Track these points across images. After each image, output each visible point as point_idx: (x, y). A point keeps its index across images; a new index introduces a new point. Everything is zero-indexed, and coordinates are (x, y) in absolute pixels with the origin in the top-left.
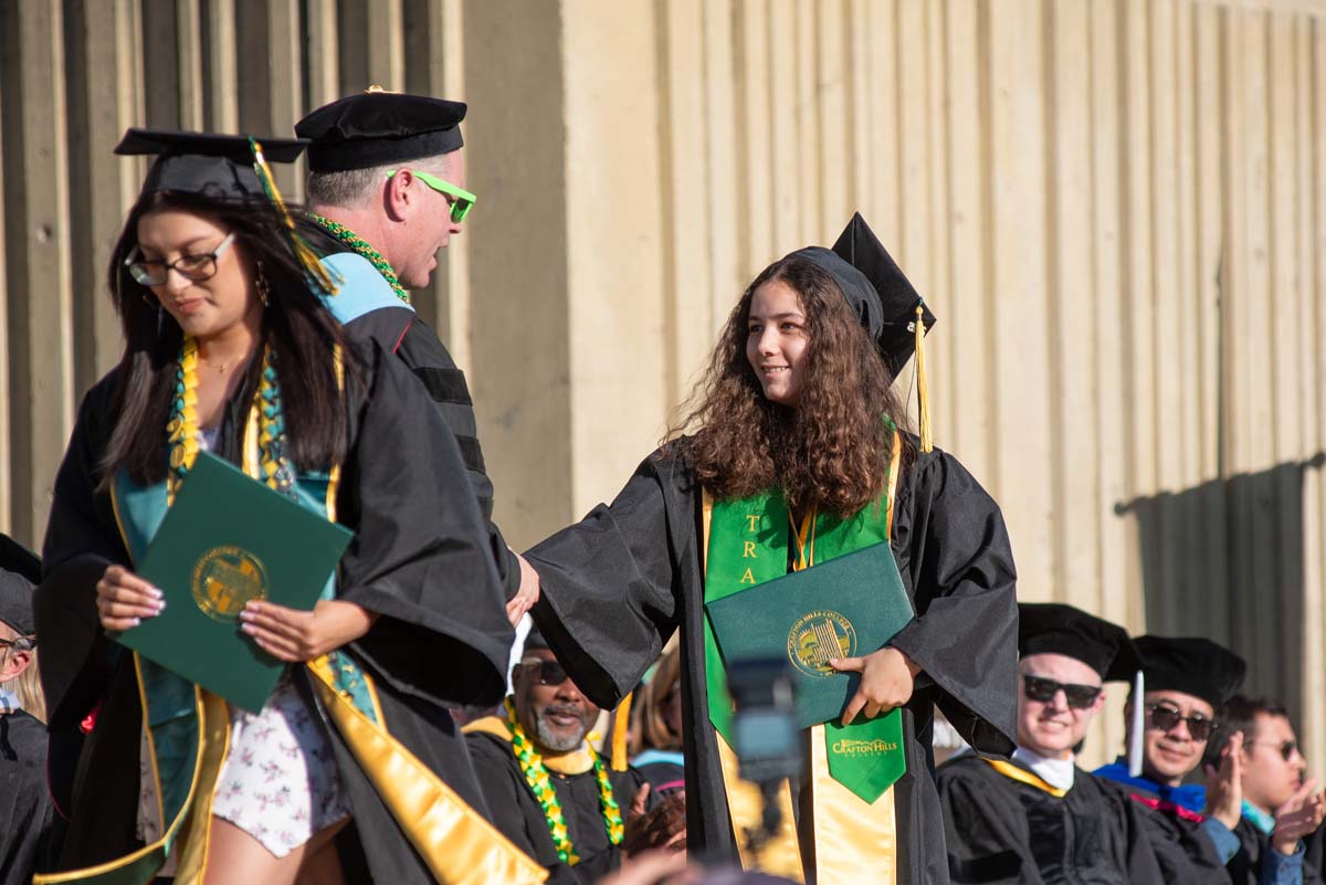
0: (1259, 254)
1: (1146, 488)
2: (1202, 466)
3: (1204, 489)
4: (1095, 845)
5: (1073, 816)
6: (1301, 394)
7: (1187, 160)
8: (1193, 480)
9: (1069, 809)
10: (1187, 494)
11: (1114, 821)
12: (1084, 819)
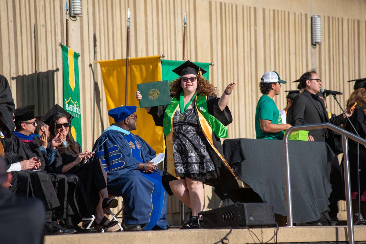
0: (43, 25)
1: (21, 74)
2: (32, 70)
3: (32, 75)
4: (10, 148)
5: (6, 142)
6: (52, 55)
7: (27, 6)
8: (30, 73)
9: (5, 140)
10: (29, 75)
11: (15, 143)
12: (8, 142)
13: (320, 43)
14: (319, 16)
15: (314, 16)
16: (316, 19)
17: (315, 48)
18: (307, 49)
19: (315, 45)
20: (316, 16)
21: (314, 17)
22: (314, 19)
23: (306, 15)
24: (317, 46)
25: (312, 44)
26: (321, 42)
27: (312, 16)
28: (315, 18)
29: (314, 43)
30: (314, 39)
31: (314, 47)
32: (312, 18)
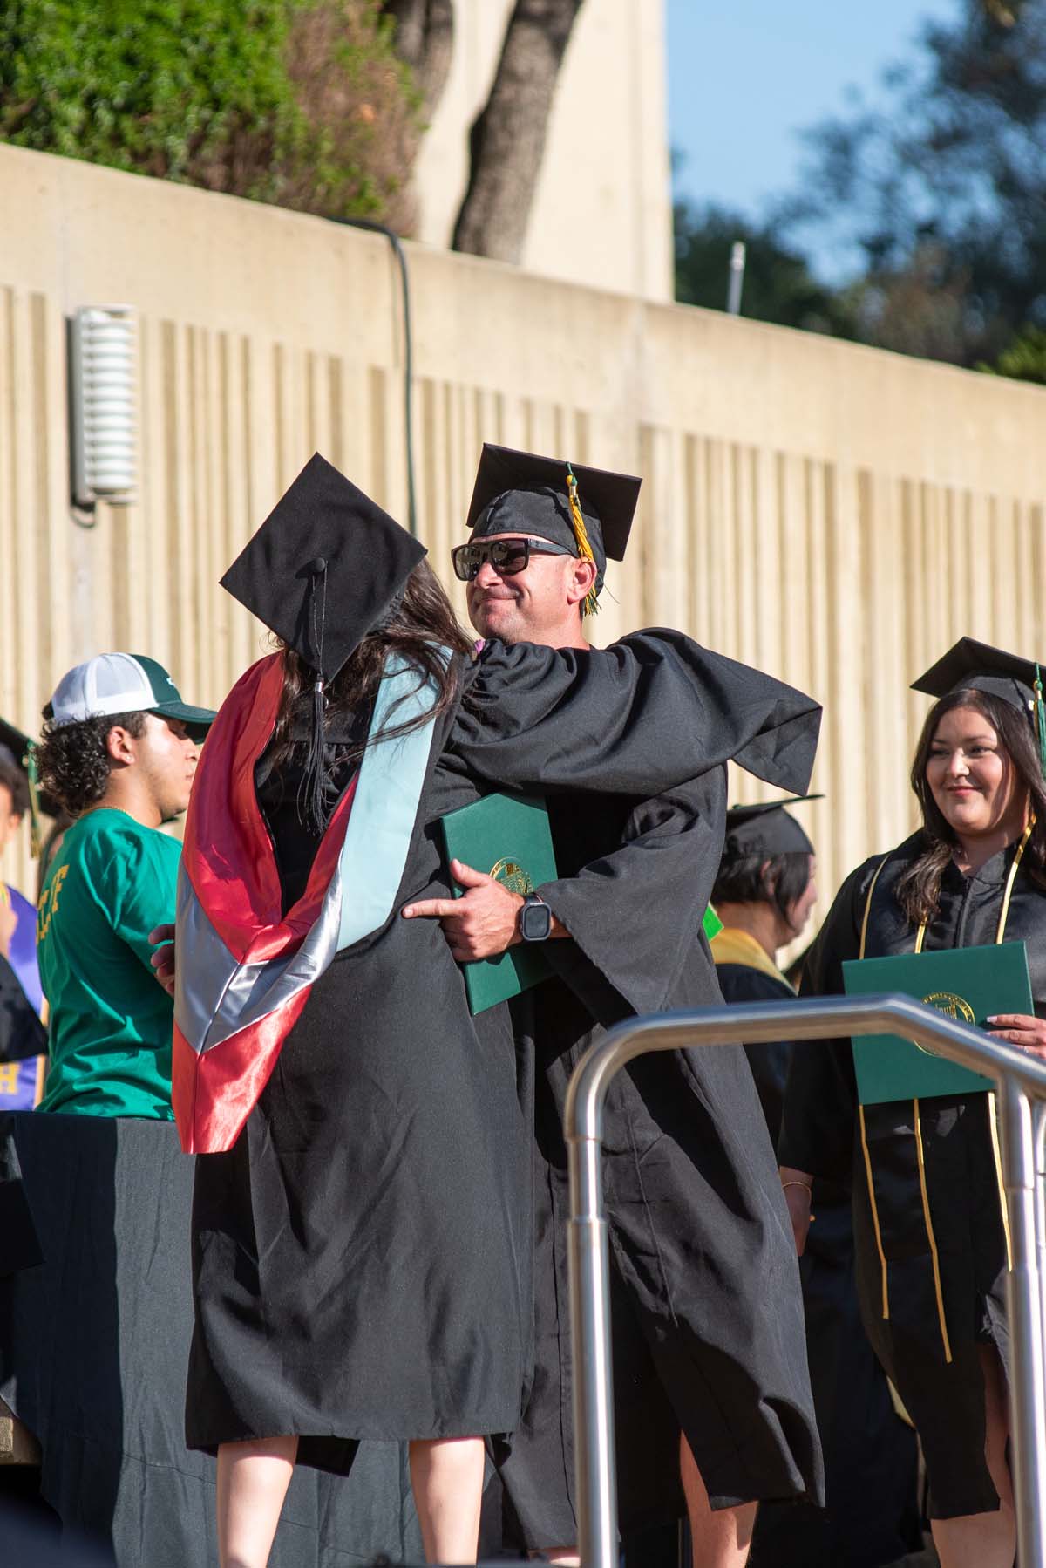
13: (118, 498)
14: (116, 314)
15: (85, 310)
16: (98, 334)
17: (90, 526)
18: (43, 532)
19: (89, 508)
20: (98, 317)
21: (84, 319)
22: (84, 333)
23: (38, 302)
24: (103, 509)
25: (75, 501)
26: (125, 490)
27: (71, 312)
28: (92, 327)
29: (87, 496)
30: (87, 466)
31: (86, 518)
32: (70, 326)
